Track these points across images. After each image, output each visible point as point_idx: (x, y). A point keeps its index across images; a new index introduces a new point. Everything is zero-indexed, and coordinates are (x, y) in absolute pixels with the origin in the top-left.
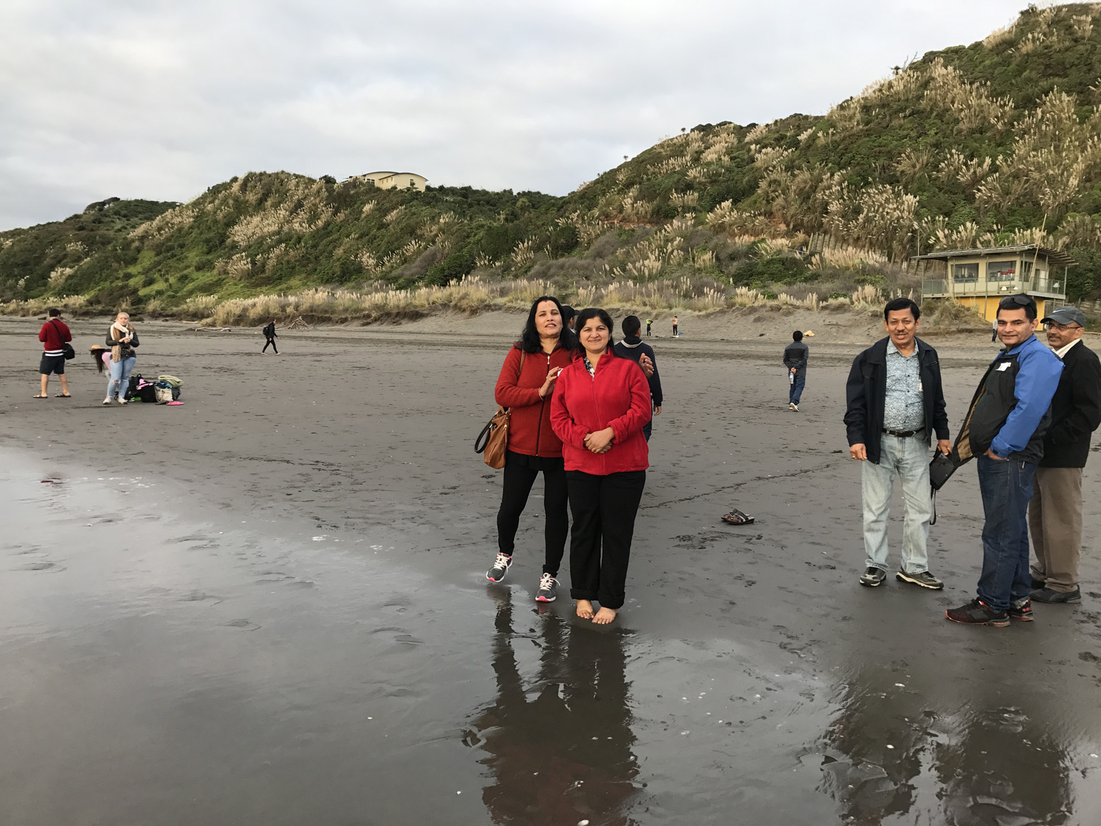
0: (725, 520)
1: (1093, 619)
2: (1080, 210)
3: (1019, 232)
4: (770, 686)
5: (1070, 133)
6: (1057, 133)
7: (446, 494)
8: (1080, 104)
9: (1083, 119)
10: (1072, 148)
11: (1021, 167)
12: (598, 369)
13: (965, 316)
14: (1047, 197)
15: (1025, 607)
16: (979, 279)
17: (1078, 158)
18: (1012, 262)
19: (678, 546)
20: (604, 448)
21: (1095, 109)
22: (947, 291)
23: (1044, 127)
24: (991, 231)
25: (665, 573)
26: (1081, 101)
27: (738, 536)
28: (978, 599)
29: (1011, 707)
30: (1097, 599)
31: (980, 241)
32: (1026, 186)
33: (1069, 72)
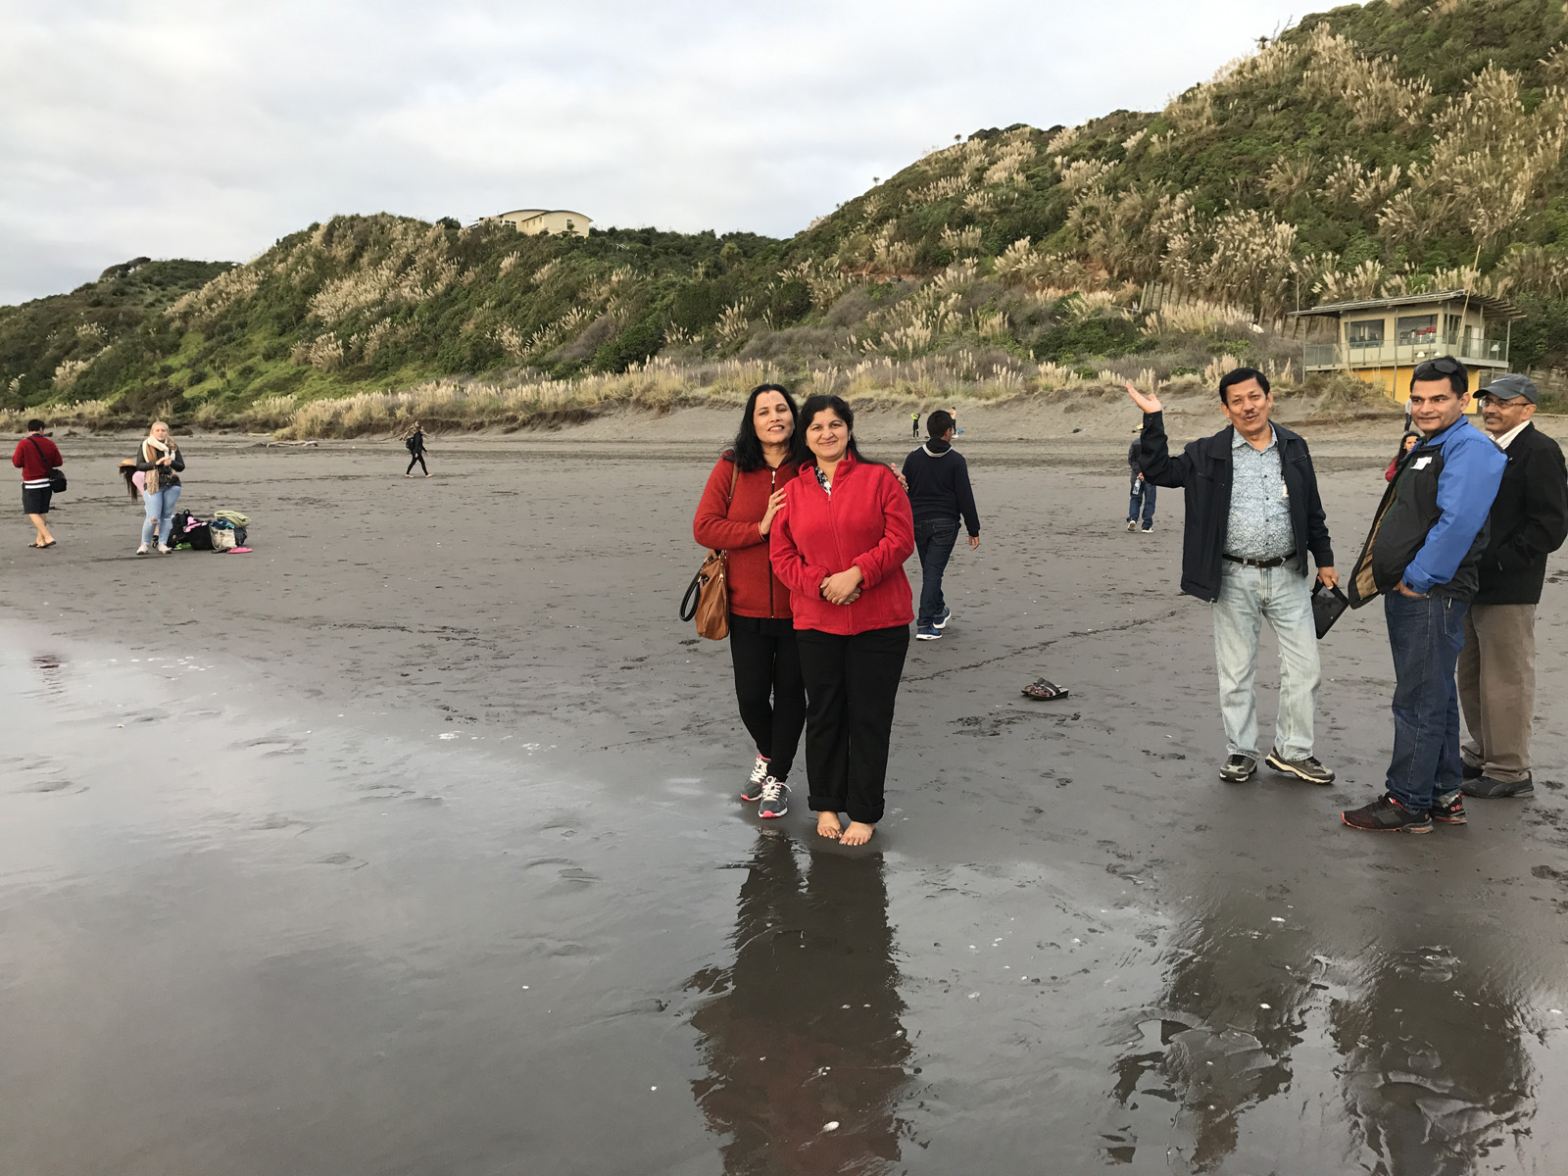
0: (1026, 695)
1: (1551, 819)
2: (1528, 238)
3: (1442, 273)
4: (1094, 926)
5: (1513, 127)
6: (1494, 128)
7: (629, 668)
8: (1527, 85)
9: (1531, 107)
10: (1515, 150)
11: (1443, 178)
12: (836, 484)
13: (1366, 395)
14: (1480, 222)
15: (1454, 804)
16: (1385, 343)
17: (1523, 164)
18: (1431, 316)
19: (961, 732)
20: (849, 596)
21: (1548, 92)
22: (1339, 361)
23: (1475, 120)
24: (1402, 273)
25: (942, 770)
26: (1528, 81)
27: (1046, 716)
28: (1388, 795)
29: (1434, 945)
30: (1556, 791)
31: (1385, 287)
32: (1451, 206)
33: (1509, 39)
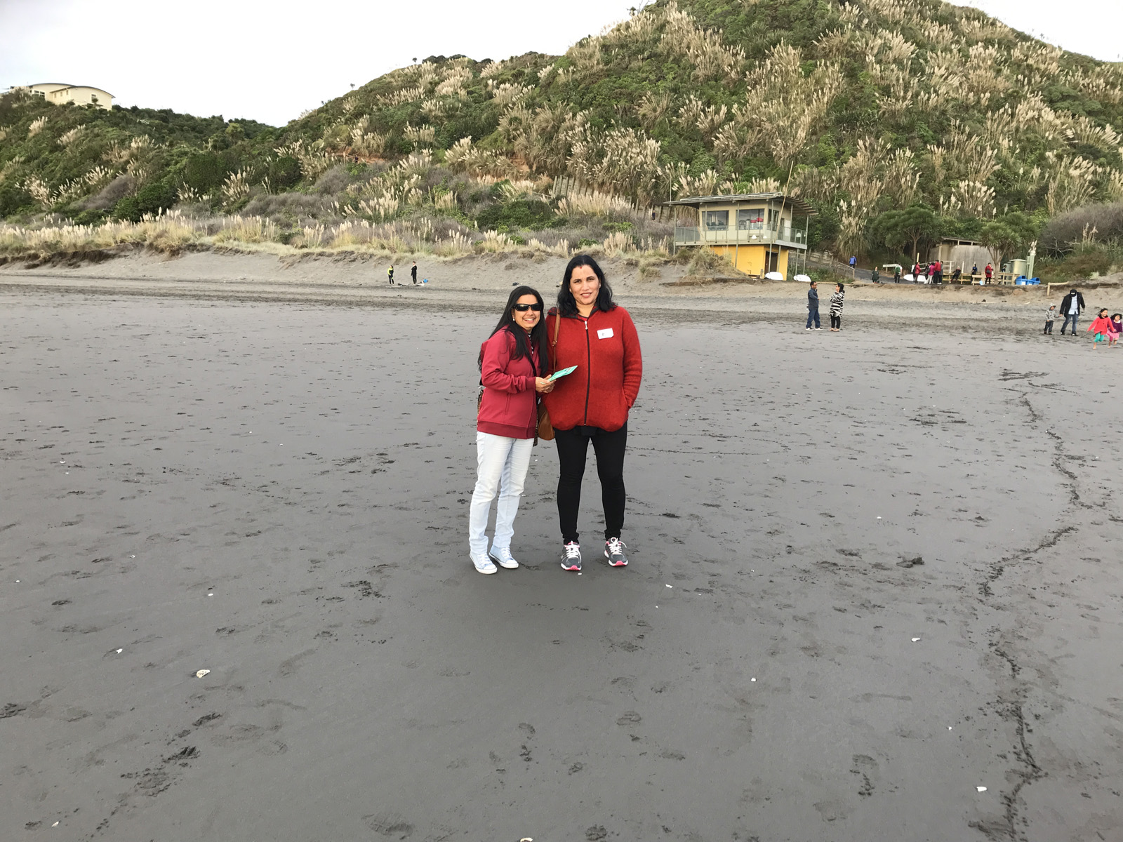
2: (808, 162)
3: (756, 181)
5: (797, 86)
6: (785, 85)
8: (805, 58)
9: (808, 73)
10: (799, 101)
11: (754, 116)
13: (719, 265)
14: (778, 148)
16: (730, 227)
17: (804, 111)
18: (759, 210)
21: (818, 63)
22: (698, 238)
23: (773, 79)
24: (731, 180)
26: (806, 55)
31: (720, 188)
32: (759, 136)
33: (794, 25)
